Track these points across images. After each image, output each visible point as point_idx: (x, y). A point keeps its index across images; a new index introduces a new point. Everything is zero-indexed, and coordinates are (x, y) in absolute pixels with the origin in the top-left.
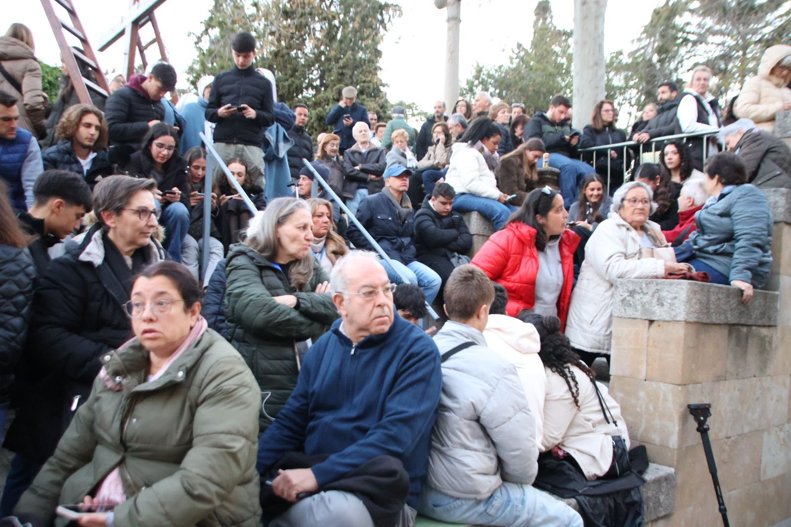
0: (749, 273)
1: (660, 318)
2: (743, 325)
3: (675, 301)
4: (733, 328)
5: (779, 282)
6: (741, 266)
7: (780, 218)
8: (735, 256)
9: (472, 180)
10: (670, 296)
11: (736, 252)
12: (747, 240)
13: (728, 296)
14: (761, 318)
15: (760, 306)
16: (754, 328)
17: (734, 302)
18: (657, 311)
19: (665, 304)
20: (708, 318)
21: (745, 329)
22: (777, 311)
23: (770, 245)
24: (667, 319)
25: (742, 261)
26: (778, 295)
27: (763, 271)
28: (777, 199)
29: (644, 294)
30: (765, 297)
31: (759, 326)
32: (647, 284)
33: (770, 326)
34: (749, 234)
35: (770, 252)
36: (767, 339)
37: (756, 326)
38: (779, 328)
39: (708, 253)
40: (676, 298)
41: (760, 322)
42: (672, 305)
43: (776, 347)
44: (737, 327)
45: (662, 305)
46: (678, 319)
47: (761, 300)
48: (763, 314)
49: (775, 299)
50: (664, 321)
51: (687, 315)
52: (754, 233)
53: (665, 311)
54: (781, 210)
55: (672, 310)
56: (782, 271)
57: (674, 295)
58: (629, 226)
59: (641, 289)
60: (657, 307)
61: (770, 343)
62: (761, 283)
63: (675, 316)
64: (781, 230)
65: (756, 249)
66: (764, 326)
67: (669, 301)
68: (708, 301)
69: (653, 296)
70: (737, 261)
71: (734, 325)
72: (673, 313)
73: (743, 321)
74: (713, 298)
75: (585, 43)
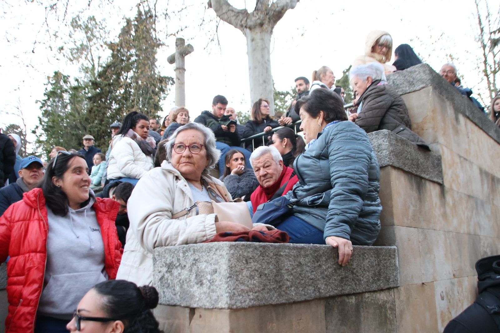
0: (347, 227)
1: (200, 304)
2: (348, 295)
3: (214, 276)
4: (331, 302)
5: (394, 234)
6: (336, 219)
7: (386, 162)
8: (330, 206)
9: (126, 164)
10: (209, 269)
11: (332, 201)
12: (343, 184)
13: (317, 259)
14: (374, 282)
15: (373, 266)
16: (367, 295)
17: (327, 267)
18: (196, 294)
19: (204, 281)
20: (280, 295)
21: (353, 300)
22: (396, 269)
23: (378, 192)
24: (208, 305)
25: (338, 212)
26: (394, 250)
27: (370, 223)
28: (380, 141)
29: (182, 268)
30: (378, 254)
31: (374, 291)
32: (184, 253)
33: (389, 289)
34: (346, 177)
35: (379, 201)
36: (388, 306)
37: (370, 292)
38: (402, 289)
39: (305, 205)
40: (215, 271)
41: (374, 287)
42: (212, 282)
43: (402, 312)
44: (339, 299)
45: (202, 284)
46: (220, 305)
47: (373, 259)
48: (378, 276)
49: (391, 254)
50: (205, 309)
51: (231, 298)
52: (350, 175)
53: (205, 293)
54: (385, 153)
55: (213, 291)
56: (396, 221)
57: (214, 267)
58: (178, 174)
59: (178, 260)
60: (195, 288)
61: (393, 309)
62: (370, 238)
63: (217, 301)
64: (388, 176)
65: (354, 197)
66: (382, 290)
67: (209, 277)
68: (279, 270)
69: (191, 271)
70: (332, 212)
71: (333, 297)
72: (214, 296)
73: (347, 290)
74: (287, 264)
75: (255, 68)
